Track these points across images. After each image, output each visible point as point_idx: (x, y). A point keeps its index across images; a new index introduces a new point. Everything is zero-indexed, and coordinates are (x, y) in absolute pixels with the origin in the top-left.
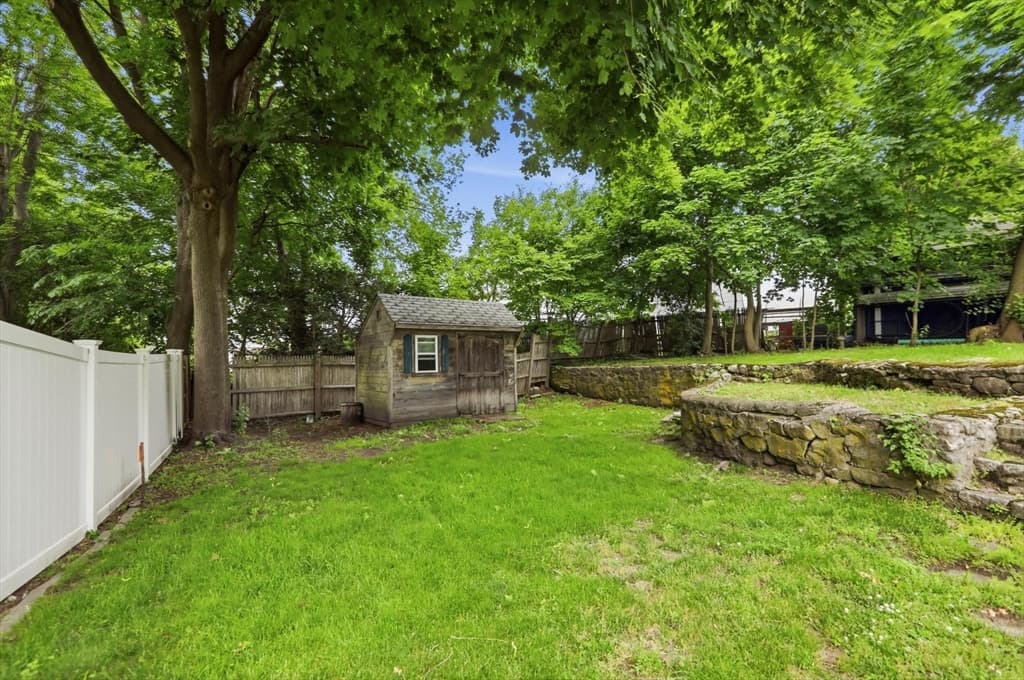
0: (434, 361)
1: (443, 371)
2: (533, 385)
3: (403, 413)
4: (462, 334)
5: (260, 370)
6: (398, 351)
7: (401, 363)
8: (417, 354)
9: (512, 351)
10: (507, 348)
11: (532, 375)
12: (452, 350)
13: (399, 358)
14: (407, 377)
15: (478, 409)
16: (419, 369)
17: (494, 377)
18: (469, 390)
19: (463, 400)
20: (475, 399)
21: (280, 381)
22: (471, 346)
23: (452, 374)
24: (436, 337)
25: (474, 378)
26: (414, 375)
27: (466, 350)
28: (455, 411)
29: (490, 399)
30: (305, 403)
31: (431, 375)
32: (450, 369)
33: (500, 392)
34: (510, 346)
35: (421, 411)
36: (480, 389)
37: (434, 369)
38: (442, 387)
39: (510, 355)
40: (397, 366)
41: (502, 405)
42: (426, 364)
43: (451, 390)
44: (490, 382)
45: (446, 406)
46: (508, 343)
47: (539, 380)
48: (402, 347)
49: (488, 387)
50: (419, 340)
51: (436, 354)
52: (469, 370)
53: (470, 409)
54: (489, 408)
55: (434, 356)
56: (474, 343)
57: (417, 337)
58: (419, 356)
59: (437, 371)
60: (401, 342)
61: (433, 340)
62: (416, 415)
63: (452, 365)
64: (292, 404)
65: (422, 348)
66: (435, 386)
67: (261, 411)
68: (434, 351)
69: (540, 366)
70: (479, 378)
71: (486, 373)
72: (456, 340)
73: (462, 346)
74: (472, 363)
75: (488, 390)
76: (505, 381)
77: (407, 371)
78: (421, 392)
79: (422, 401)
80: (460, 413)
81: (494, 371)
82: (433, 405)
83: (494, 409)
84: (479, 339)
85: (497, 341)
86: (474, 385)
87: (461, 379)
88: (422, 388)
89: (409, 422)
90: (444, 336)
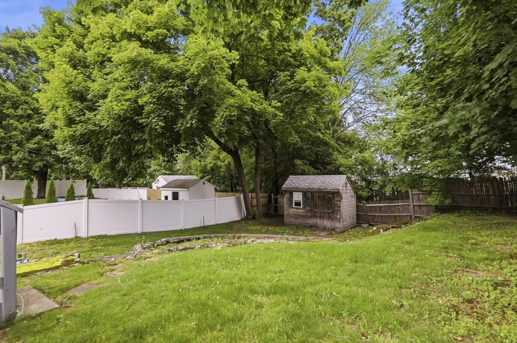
0: (300, 203)
1: (304, 208)
3: (289, 222)
4: (312, 192)
6: (288, 198)
7: (288, 203)
8: (294, 199)
9: (340, 201)
10: (336, 199)
12: (308, 199)
13: (288, 201)
14: (290, 208)
15: (320, 226)
16: (295, 205)
17: (329, 213)
18: (315, 216)
19: (312, 221)
20: (319, 222)
22: (317, 197)
25: (318, 212)
26: (293, 208)
27: (315, 199)
28: (309, 225)
29: (327, 223)
31: (299, 209)
32: (307, 207)
33: (332, 220)
35: (295, 222)
36: (322, 217)
37: (300, 206)
38: (304, 214)
39: (338, 203)
41: (333, 227)
42: (298, 204)
43: (308, 216)
44: (327, 215)
45: (305, 222)
46: (338, 197)
49: (325, 217)
52: (316, 208)
53: (316, 226)
54: (326, 227)
55: (301, 201)
56: (319, 196)
57: (294, 193)
58: (295, 201)
59: (302, 207)
60: (289, 195)
61: (300, 194)
63: (308, 205)
65: (296, 197)
66: (301, 213)
68: (300, 199)
70: (321, 212)
71: (324, 211)
72: (310, 194)
73: (313, 197)
74: (317, 205)
75: (325, 219)
76: (335, 216)
77: (290, 206)
78: (295, 215)
79: (296, 219)
80: (311, 226)
81: (329, 210)
82: (299, 221)
83: (328, 228)
84: (321, 194)
85: (330, 196)
86: (318, 215)
87: (312, 212)
88: (296, 213)
89: (290, 225)
90: (305, 193)
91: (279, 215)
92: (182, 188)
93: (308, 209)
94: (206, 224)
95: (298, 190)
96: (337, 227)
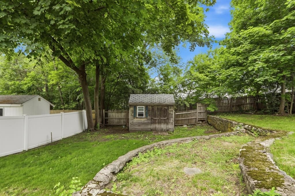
0: (143, 114)
1: (146, 117)
2: (199, 121)
3: (133, 129)
4: (153, 105)
5: (114, 113)
6: (132, 111)
7: (133, 114)
8: (138, 111)
9: (172, 111)
10: (170, 110)
11: (198, 117)
12: (149, 111)
13: (132, 113)
14: (134, 118)
15: (158, 129)
16: (138, 116)
17: (165, 120)
18: (155, 123)
19: (153, 126)
20: (157, 126)
21: (118, 116)
22: (156, 109)
23: (149, 118)
24: (144, 107)
25: (157, 119)
26: (137, 118)
27: (154, 111)
28: (150, 129)
29: (163, 126)
30: (124, 122)
31: (142, 118)
32: (148, 116)
33: (167, 124)
34: (172, 109)
35: (139, 128)
36: (160, 123)
37: (143, 116)
38: (146, 122)
39: (171, 112)
40: (132, 115)
41: (168, 129)
42: (141, 115)
43: (149, 123)
44: (163, 121)
45: (147, 127)
46: (171, 108)
47: (202, 119)
48: (133, 110)
49: (162, 122)
50: (139, 107)
51: (144, 112)
52: (155, 117)
53: (155, 129)
54: (162, 130)
55: (143, 112)
56: (157, 109)
57: (138, 107)
58: (138, 112)
59: (144, 117)
60: (133, 108)
61: (143, 107)
62: (136, 129)
63: (149, 115)
64: (121, 122)
65: (139, 110)
66: (143, 121)
67: (114, 123)
68: (143, 111)
69: (202, 114)
70: (159, 120)
71: (162, 118)
72: (151, 107)
73: (153, 109)
74: (156, 115)
75: (162, 124)
76: (169, 121)
77: (135, 116)
78: (139, 123)
79: (139, 126)
80: (152, 130)
81: (165, 117)
82: (143, 127)
83: (165, 130)
84: (159, 107)
85: (166, 108)
86: (157, 122)
87: (152, 120)
88: (140, 122)
89: (134, 131)
90: (147, 106)
91: (109, 125)
92: (12, 104)
93: (149, 117)
94: (54, 140)
95: (141, 104)
96: (170, 129)
